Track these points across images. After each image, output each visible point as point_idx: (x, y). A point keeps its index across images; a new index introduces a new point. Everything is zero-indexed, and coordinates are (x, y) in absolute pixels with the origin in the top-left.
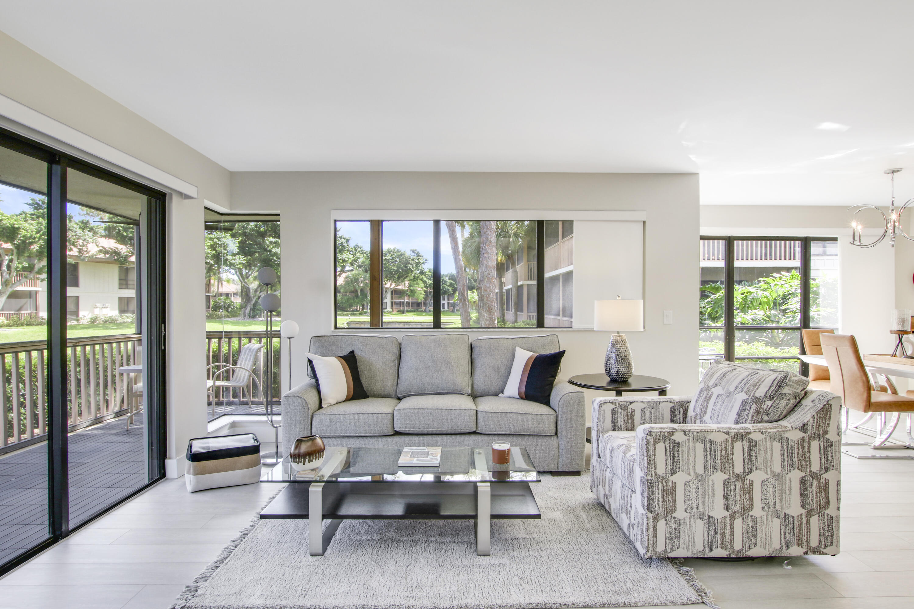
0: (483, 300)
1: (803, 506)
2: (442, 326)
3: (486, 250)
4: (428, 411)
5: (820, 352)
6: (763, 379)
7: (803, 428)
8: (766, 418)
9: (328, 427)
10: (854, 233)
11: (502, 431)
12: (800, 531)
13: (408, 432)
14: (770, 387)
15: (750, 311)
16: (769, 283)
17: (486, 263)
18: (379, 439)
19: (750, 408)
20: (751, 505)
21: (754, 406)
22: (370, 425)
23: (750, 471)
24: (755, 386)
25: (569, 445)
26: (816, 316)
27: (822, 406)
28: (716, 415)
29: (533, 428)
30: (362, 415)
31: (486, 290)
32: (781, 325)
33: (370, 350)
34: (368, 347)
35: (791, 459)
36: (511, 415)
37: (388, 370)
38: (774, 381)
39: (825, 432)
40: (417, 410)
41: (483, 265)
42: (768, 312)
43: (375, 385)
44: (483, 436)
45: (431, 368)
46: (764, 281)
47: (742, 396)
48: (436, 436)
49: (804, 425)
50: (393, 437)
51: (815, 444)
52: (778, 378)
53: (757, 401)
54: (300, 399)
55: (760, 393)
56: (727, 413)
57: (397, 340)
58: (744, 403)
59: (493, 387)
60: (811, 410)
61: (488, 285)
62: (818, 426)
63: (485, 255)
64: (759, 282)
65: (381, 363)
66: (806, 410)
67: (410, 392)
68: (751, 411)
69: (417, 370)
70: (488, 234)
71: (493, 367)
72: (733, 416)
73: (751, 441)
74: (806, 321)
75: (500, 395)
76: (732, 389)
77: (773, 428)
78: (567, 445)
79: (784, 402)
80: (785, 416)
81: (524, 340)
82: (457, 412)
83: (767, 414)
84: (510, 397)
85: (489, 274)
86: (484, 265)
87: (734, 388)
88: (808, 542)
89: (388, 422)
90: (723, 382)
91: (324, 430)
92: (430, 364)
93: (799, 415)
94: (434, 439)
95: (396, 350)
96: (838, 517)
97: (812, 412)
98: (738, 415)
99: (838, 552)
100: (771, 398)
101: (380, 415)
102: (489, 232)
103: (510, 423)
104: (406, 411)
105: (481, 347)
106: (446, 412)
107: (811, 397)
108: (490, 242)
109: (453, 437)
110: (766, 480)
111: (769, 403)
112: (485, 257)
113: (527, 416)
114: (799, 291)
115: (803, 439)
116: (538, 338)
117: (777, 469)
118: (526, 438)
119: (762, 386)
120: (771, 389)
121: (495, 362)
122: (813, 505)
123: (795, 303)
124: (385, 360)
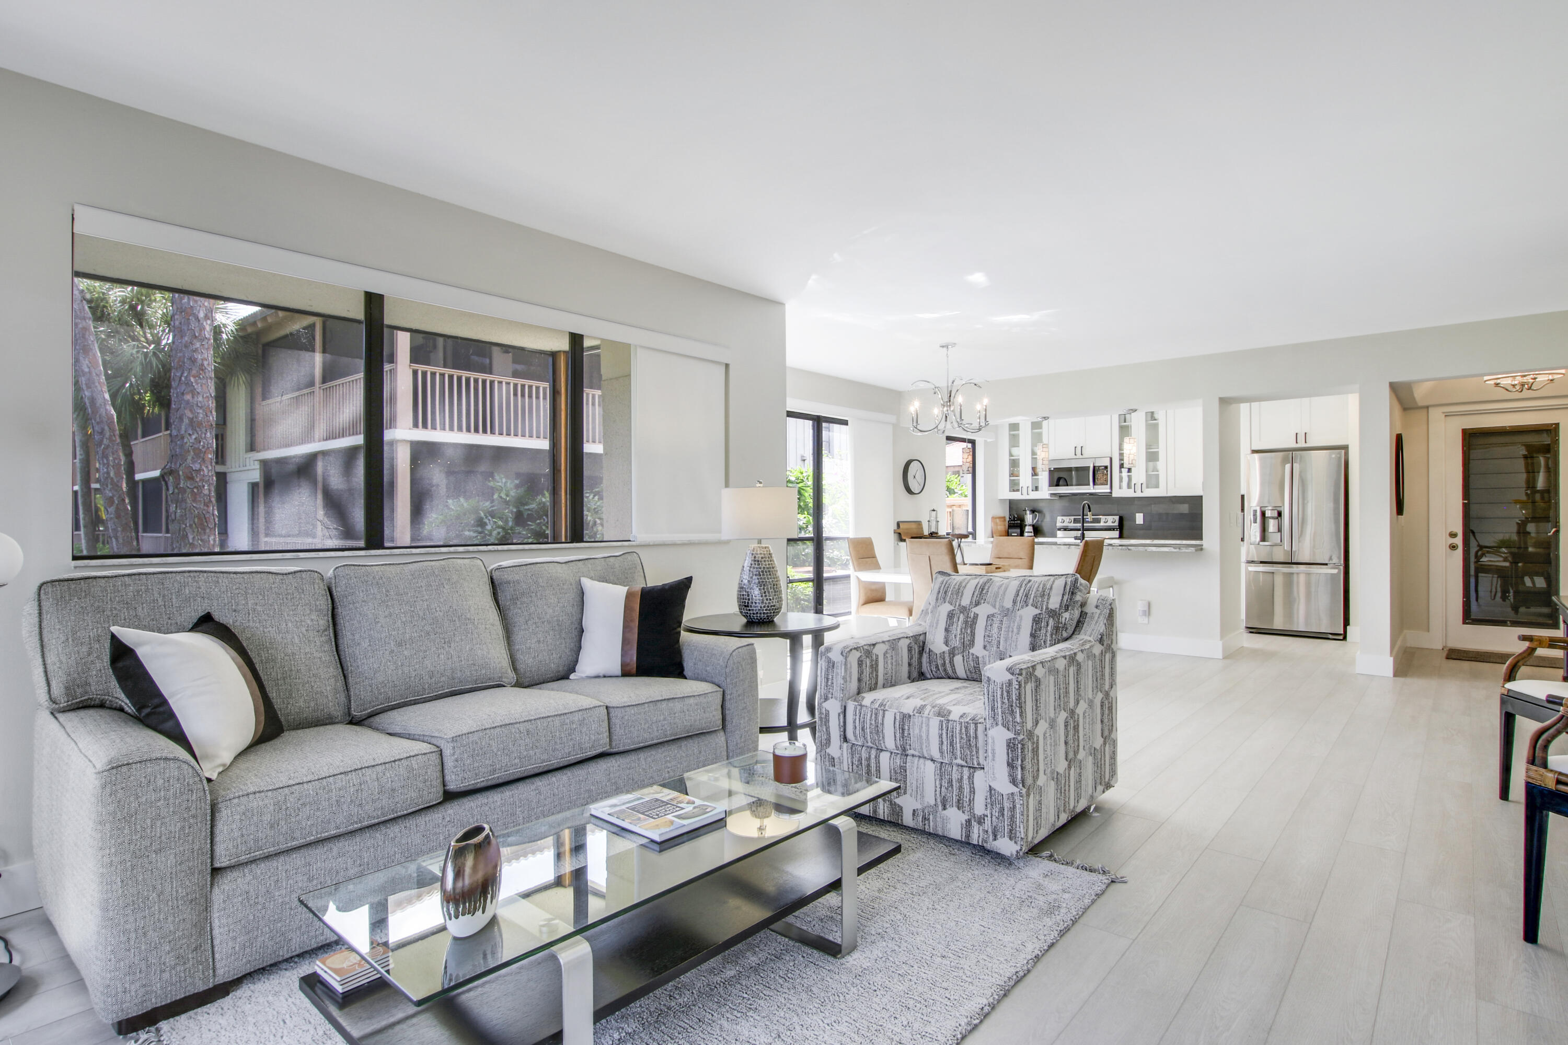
0: (184, 500)
2: (387, 544)
3: (189, 384)
4: (522, 727)
6: (1048, 587)
9: (272, 827)
11: (653, 739)
13: (479, 786)
14: (1063, 595)
17: (189, 414)
18: (411, 822)
19: (1047, 625)
22: (393, 790)
24: (1043, 596)
25: (743, 740)
27: (1108, 611)
28: (995, 642)
29: (697, 723)
30: (369, 771)
31: (191, 478)
33: (259, 608)
34: (250, 602)
36: (664, 704)
37: (317, 655)
38: (1065, 587)
40: (498, 730)
41: (181, 419)
43: (290, 696)
44: (617, 757)
45: (433, 636)
48: (533, 780)
50: (441, 808)
52: (1069, 583)
54: (172, 764)
56: (1014, 637)
57: (322, 579)
59: (554, 661)
60: (1102, 618)
61: (196, 466)
63: (188, 397)
65: (297, 640)
66: (1096, 618)
67: (388, 699)
68: (1049, 628)
69: (400, 645)
70: (196, 350)
71: (549, 622)
72: (1025, 638)
75: (572, 676)
76: (1008, 604)
78: (739, 741)
81: (589, 563)
82: (576, 717)
84: (598, 677)
85: (198, 440)
86: (186, 421)
87: (1012, 604)
89: (433, 773)
91: (256, 841)
92: (428, 628)
93: (1093, 626)
94: (533, 787)
95: (324, 603)
98: (1033, 635)
101: (413, 761)
102: (198, 345)
103: (665, 719)
104: (475, 737)
105: (518, 582)
106: (557, 721)
108: (202, 368)
109: (568, 773)
112: (188, 402)
113: (688, 701)
116: (612, 559)
118: (684, 743)
119: (1052, 594)
120: (1066, 597)
121: (551, 611)
124: (304, 629)
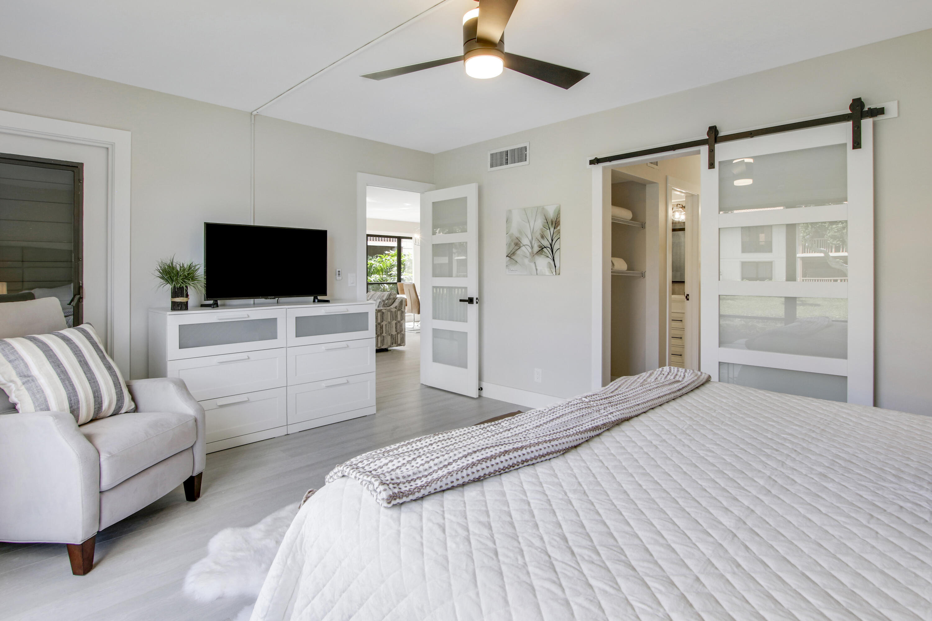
1: (396, 331)
5: (403, 293)
7: (396, 308)
8: (386, 306)
10: (416, 240)
12: (395, 339)
15: (373, 275)
16: (382, 258)
20: (383, 332)
21: (383, 303)
23: (382, 322)
26: (405, 278)
32: (388, 282)
35: (393, 317)
39: (401, 308)
42: (381, 276)
46: (380, 256)
47: (379, 300)
49: (396, 307)
51: (399, 312)
53: (383, 301)
55: (384, 298)
58: (380, 302)
62: (400, 307)
64: (377, 257)
73: (382, 312)
74: (399, 280)
77: (388, 308)
79: (391, 301)
80: (391, 305)
83: (386, 305)
88: (397, 342)
90: (373, 297)
96: (405, 334)
97: (398, 303)
99: (405, 345)
100: (387, 299)
107: (398, 299)
110: (386, 324)
111: (387, 301)
114: (396, 264)
115: (396, 311)
117: (389, 320)
122: (399, 331)
123: (395, 271)
